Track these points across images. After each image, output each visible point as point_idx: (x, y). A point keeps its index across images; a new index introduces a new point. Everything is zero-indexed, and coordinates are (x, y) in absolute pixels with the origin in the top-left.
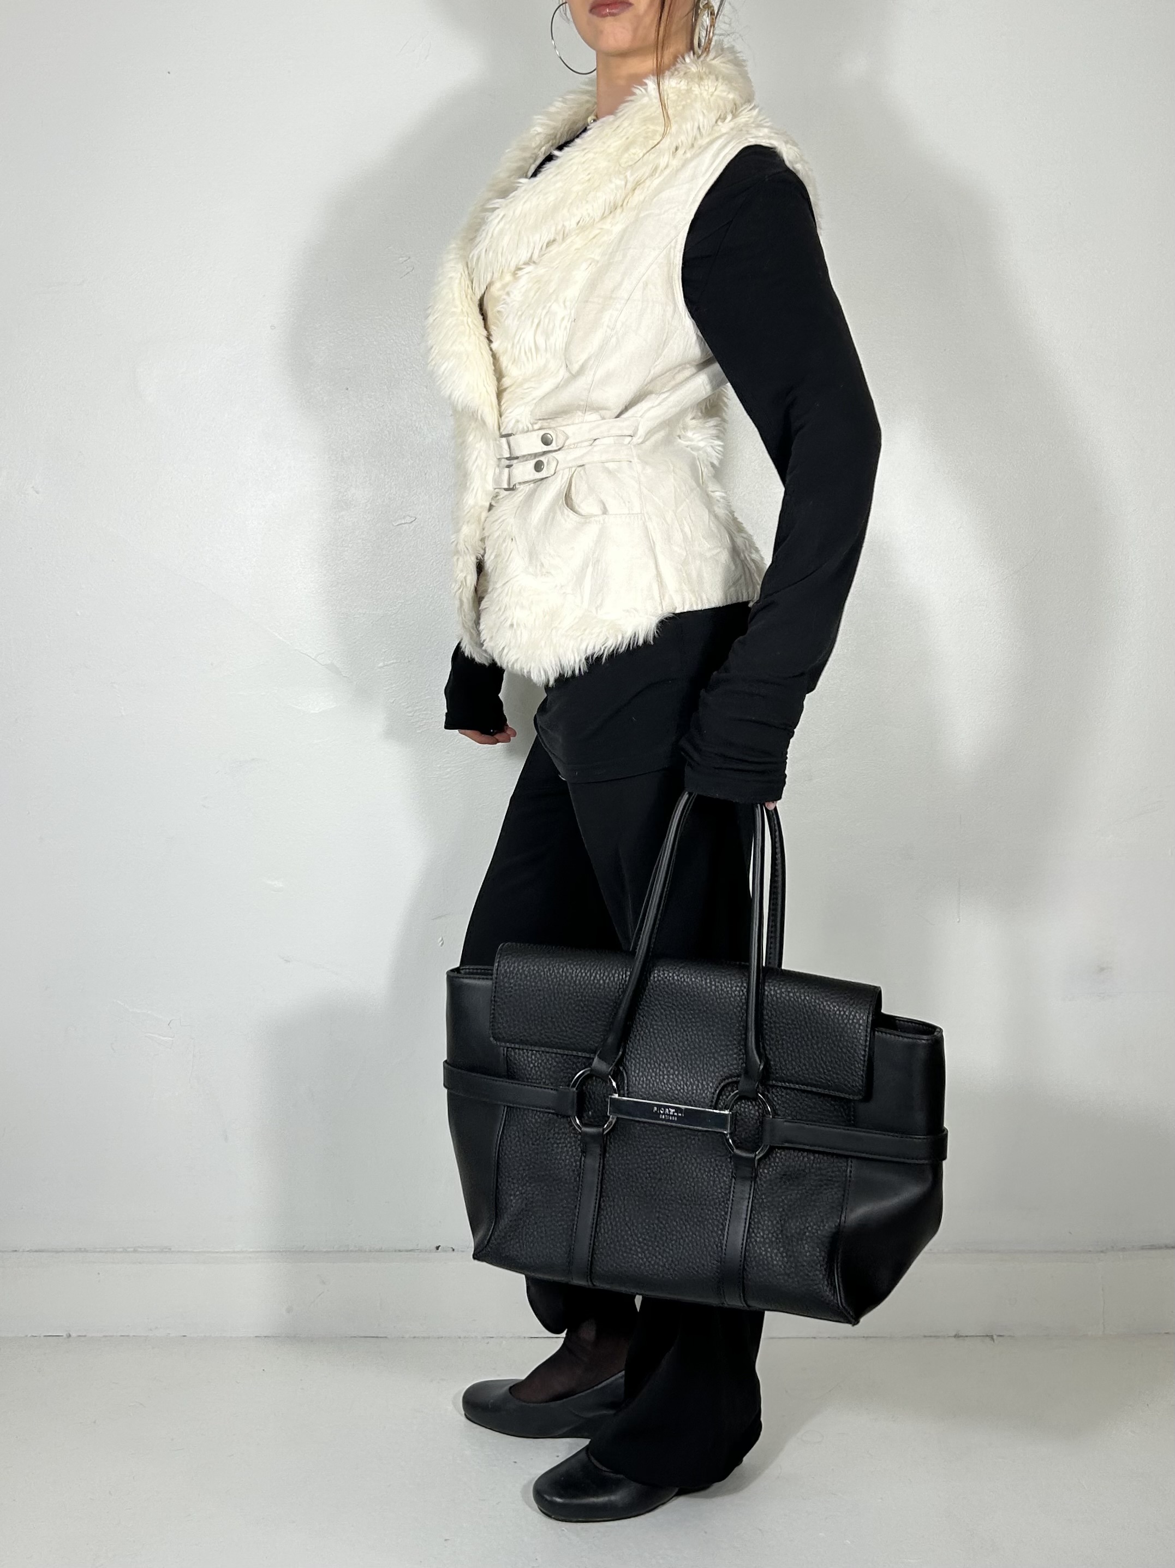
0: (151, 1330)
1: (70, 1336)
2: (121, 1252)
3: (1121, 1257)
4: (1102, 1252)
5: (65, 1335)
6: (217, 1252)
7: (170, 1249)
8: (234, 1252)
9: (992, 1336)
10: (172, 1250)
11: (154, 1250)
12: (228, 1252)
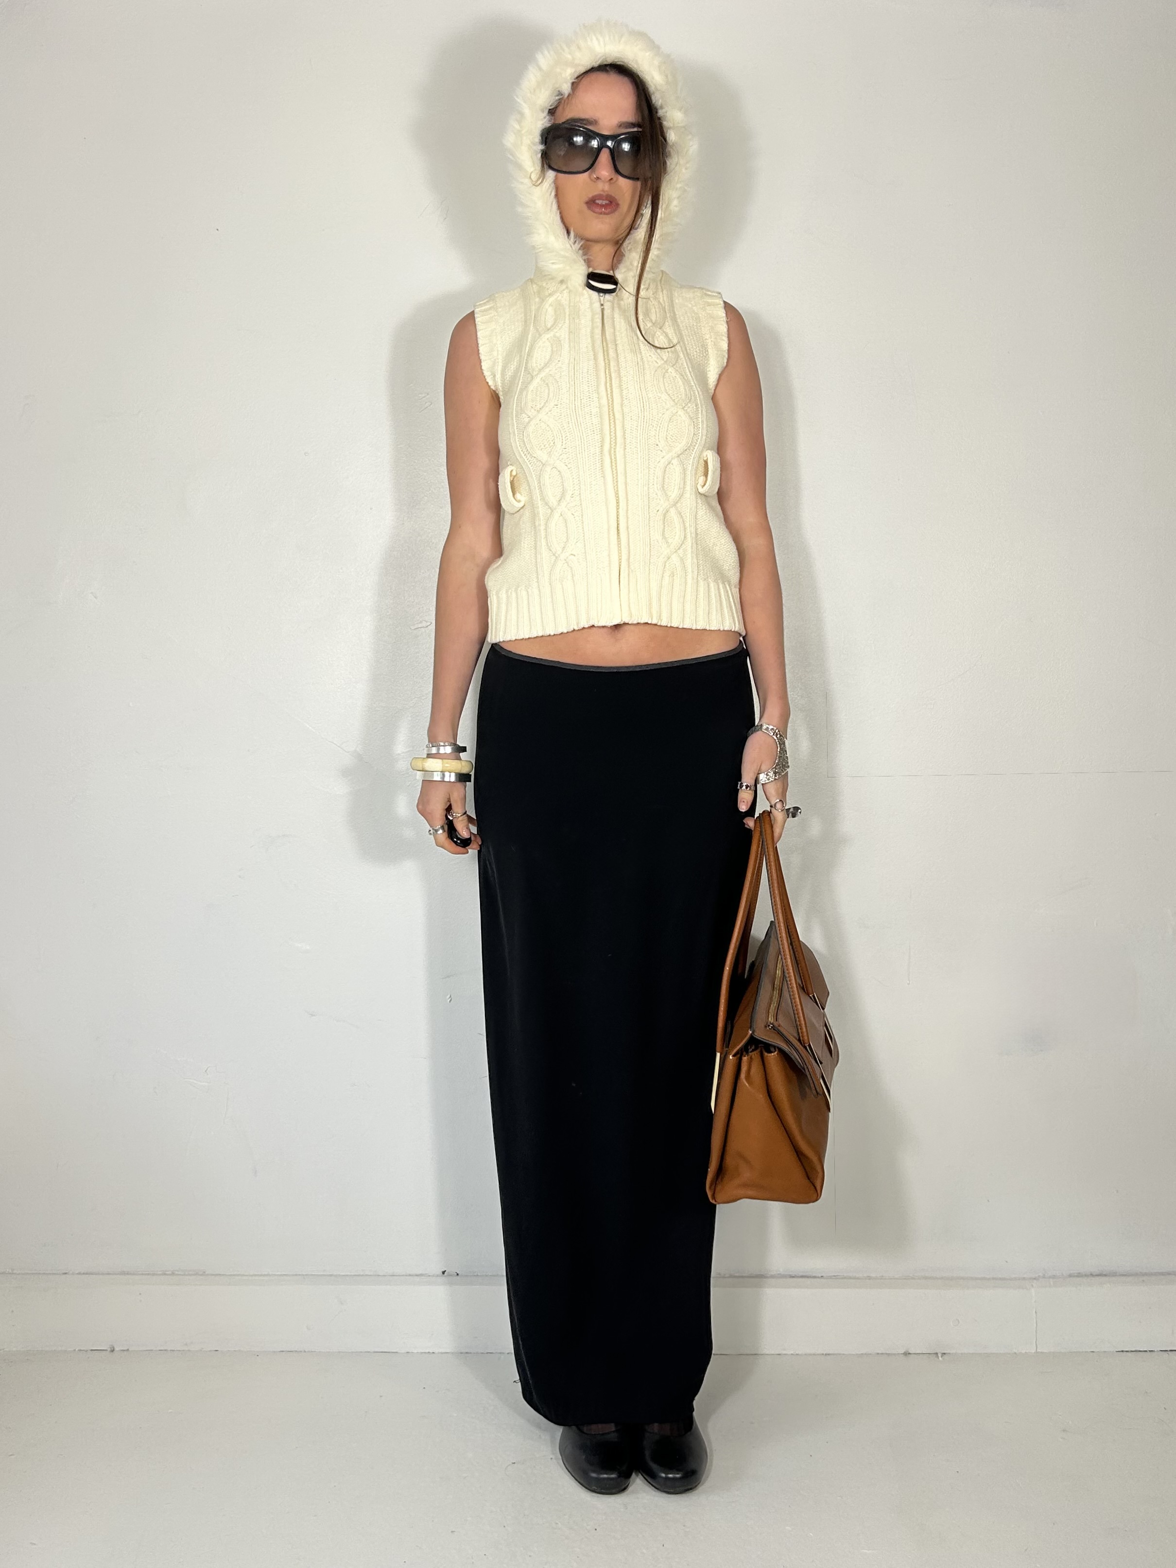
0: (186, 1344)
1: (113, 1351)
2: (160, 1275)
3: (1052, 1283)
4: (1035, 1279)
5: (109, 1349)
6: (247, 1275)
7: (205, 1272)
8: (261, 1275)
9: (937, 1354)
10: (206, 1273)
11: (190, 1273)
12: (256, 1275)
